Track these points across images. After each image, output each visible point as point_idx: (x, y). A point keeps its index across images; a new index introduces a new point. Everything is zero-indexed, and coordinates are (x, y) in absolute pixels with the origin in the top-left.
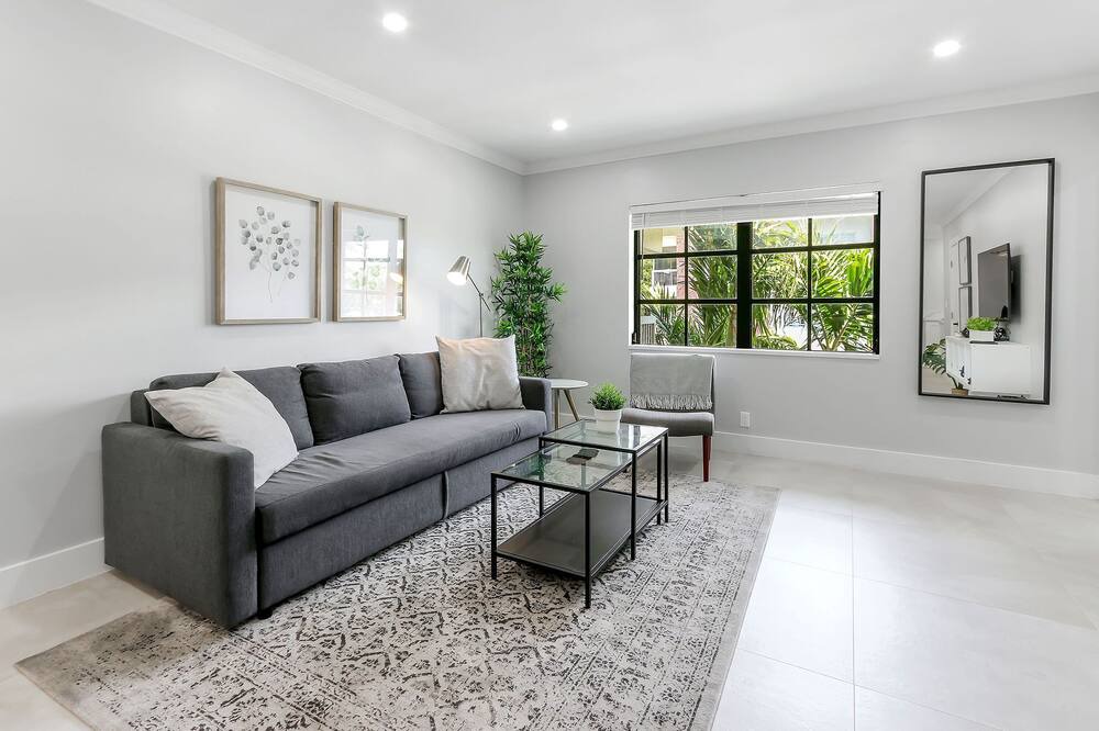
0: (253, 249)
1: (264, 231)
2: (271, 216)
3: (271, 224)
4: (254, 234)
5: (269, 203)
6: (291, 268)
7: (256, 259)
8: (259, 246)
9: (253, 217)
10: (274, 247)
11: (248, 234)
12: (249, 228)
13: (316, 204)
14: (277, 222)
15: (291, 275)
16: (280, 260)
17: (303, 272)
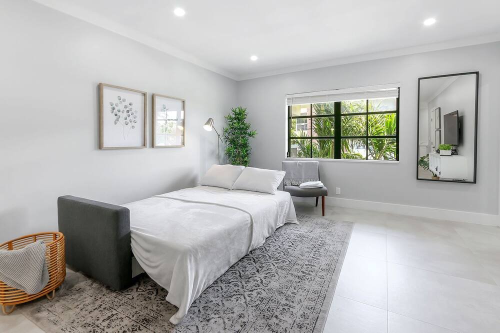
0: (116, 115)
1: (121, 107)
2: (124, 100)
3: (124, 104)
4: (117, 108)
5: (123, 94)
6: (133, 124)
7: (117, 120)
8: (119, 114)
9: (116, 101)
10: (125, 115)
11: (114, 109)
12: (114, 106)
13: (144, 94)
14: (127, 103)
15: (133, 127)
16: (128, 120)
17: (139, 125)
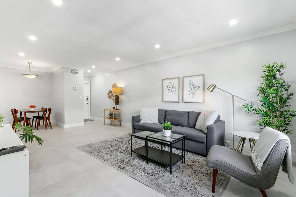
0: (168, 89)
1: (170, 86)
2: (171, 83)
3: (171, 84)
5: (170, 81)
6: (175, 92)
7: (169, 91)
8: (169, 89)
9: (168, 84)
10: (172, 88)
11: (168, 87)
12: (168, 86)
13: (179, 78)
14: (172, 84)
15: (175, 93)
16: (173, 91)
17: (177, 92)
